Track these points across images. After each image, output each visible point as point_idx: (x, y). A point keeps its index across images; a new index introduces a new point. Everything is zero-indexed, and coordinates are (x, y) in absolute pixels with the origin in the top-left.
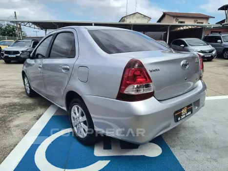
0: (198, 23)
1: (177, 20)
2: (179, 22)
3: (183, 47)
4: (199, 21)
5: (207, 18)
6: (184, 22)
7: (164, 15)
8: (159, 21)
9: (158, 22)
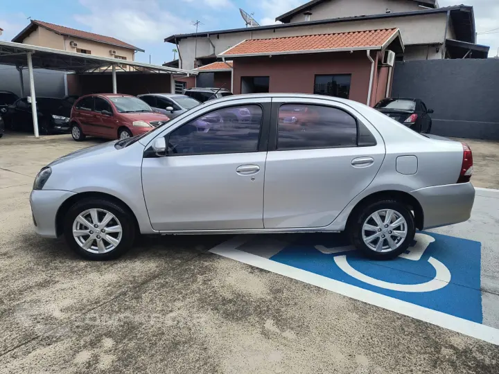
0: (116, 57)
1: (73, 45)
2: (78, 50)
3: (172, 112)
4: (119, 53)
5: (132, 50)
6: (90, 52)
7: (33, 27)
8: (20, 38)
9: (15, 40)
